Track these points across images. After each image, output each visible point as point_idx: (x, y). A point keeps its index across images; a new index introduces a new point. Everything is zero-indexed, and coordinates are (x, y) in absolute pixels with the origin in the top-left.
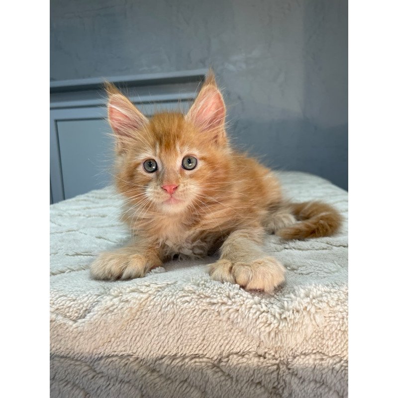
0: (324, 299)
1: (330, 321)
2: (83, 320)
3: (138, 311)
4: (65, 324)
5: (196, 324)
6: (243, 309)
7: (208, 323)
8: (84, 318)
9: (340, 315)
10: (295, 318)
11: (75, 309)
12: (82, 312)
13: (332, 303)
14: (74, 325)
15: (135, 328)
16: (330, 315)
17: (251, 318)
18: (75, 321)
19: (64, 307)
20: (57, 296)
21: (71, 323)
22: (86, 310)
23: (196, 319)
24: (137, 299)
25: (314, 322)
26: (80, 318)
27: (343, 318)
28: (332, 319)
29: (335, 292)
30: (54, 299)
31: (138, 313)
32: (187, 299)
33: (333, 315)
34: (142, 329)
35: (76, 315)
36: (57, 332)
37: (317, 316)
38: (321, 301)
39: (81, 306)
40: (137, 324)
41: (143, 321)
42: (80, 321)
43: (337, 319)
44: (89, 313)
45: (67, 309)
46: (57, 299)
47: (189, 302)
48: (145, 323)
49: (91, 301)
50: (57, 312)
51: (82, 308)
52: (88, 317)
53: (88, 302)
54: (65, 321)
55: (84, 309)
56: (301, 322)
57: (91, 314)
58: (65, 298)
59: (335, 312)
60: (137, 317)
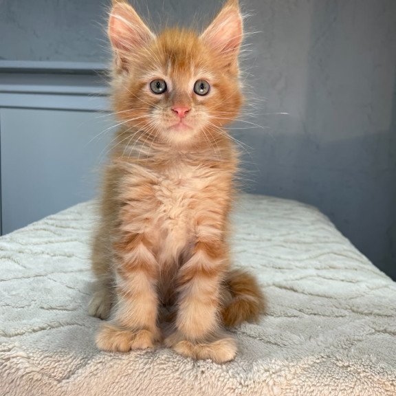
0: (283, 373)
1: (287, 393)
2: (68, 380)
3: (119, 375)
4: (50, 384)
5: (171, 390)
6: (213, 380)
7: (181, 391)
8: (68, 378)
9: (295, 388)
10: (255, 387)
11: (60, 369)
12: (66, 373)
13: (289, 377)
14: (59, 385)
15: (115, 390)
16: (287, 387)
17: (219, 386)
18: (59, 381)
19: (50, 367)
20: (43, 356)
21: (55, 383)
22: (70, 371)
23: (170, 385)
24: (119, 364)
25: (271, 393)
26: (64, 379)
27: (297, 391)
28: (288, 391)
29: (293, 366)
30: (39, 359)
31: (119, 377)
32: (164, 366)
33: (289, 387)
34: (121, 392)
35: (61, 375)
36: (42, 390)
37: (274, 388)
38: (280, 376)
39: (66, 367)
40: (117, 387)
41: (122, 385)
42: (64, 381)
43: (292, 391)
44: (73, 374)
45: (53, 370)
46: (42, 359)
47: (165, 370)
48: (125, 387)
49: (76, 363)
50: (42, 371)
51: (67, 369)
52: (72, 379)
53: (72, 364)
54: (50, 381)
55: (68, 370)
56: (260, 391)
57: (75, 375)
58: (50, 359)
59: (291, 385)
60: (117, 381)
